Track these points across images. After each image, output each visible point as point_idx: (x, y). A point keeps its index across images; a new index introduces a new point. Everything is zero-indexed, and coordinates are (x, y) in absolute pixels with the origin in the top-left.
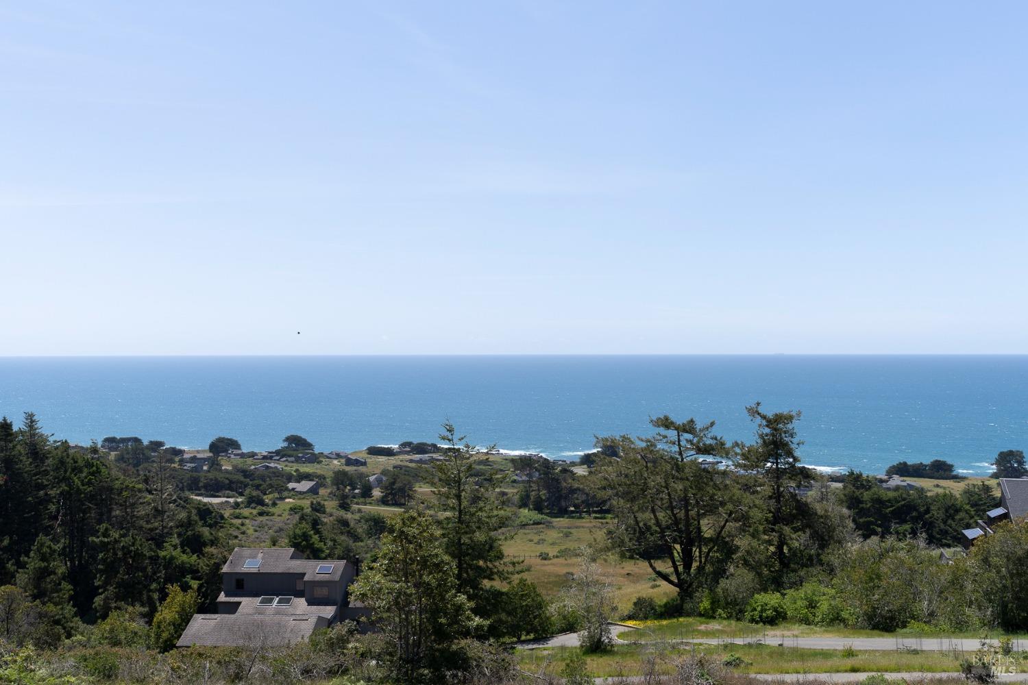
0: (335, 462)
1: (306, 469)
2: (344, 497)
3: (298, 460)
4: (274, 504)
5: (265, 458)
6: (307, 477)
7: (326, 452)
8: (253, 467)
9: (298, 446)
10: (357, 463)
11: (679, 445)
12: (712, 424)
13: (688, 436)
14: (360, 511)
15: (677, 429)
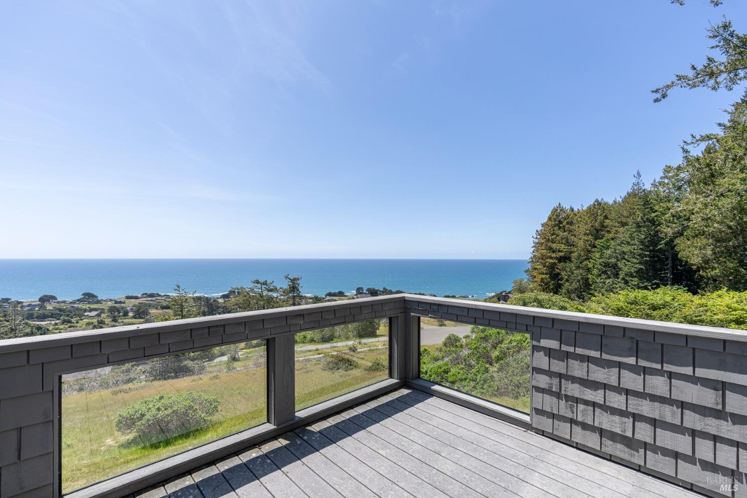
0: (110, 303)
1: (93, 306)
2: (115, 317)
3: (89, 303)
4: (77, 322)
5: (71, 303)
6: (95, 310)
7: (104, 299)
8: (64, 307)
9: (89, 297)
10: (121, 302)
11: (262, 289)
12: (273, 282)
13: (265, 286)
14: (122, 322)
15: (261, 284)
